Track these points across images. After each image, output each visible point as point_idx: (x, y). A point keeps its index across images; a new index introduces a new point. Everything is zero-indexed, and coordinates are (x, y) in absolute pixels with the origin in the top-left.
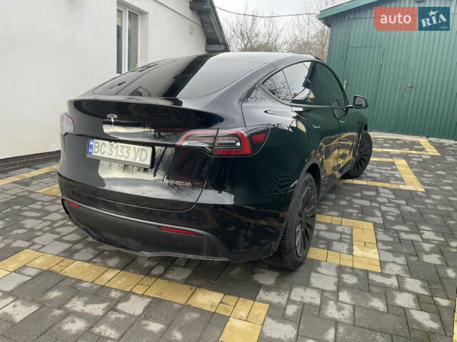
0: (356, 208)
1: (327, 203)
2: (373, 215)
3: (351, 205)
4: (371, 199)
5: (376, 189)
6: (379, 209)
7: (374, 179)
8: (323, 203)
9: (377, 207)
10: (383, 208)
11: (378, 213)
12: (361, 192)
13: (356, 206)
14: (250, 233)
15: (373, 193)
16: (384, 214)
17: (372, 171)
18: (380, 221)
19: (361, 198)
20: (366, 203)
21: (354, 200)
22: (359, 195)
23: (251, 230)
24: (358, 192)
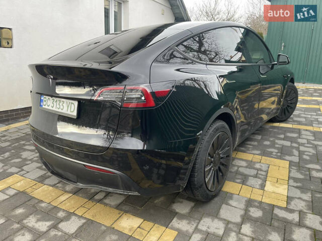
0: (277, 148)
1: (252, 143)
2: (291, 154)
3: (273, 145)
4: (292, 140)
5: (299, 131)
6: (298, 149)
7: (299, 123)
8: (249, 143)
9: (296, 147)
10: (302, 148)
11: (296, 153)
12: (284, 134)
13: (277, 146)
14: (162, 172)
15: (295, 135)
16: (301, 153)
17: (299, 116)
18: (296, 159)
19: (284, 139)
20: (288, 143)
21: (277, 141)
22: (282, 136)
23: (163, 169)
24: (281, 134)
